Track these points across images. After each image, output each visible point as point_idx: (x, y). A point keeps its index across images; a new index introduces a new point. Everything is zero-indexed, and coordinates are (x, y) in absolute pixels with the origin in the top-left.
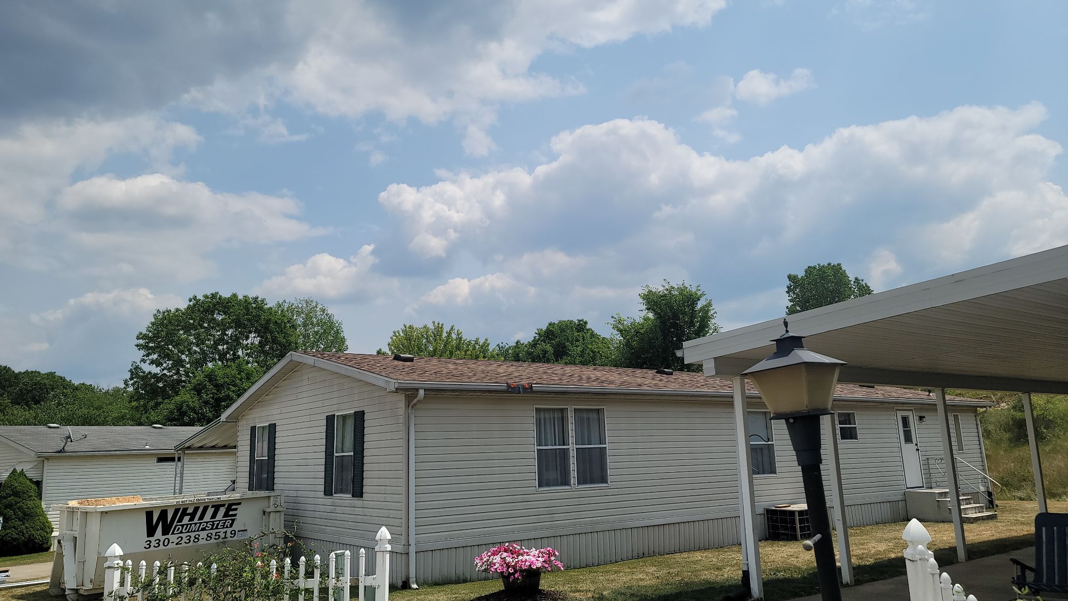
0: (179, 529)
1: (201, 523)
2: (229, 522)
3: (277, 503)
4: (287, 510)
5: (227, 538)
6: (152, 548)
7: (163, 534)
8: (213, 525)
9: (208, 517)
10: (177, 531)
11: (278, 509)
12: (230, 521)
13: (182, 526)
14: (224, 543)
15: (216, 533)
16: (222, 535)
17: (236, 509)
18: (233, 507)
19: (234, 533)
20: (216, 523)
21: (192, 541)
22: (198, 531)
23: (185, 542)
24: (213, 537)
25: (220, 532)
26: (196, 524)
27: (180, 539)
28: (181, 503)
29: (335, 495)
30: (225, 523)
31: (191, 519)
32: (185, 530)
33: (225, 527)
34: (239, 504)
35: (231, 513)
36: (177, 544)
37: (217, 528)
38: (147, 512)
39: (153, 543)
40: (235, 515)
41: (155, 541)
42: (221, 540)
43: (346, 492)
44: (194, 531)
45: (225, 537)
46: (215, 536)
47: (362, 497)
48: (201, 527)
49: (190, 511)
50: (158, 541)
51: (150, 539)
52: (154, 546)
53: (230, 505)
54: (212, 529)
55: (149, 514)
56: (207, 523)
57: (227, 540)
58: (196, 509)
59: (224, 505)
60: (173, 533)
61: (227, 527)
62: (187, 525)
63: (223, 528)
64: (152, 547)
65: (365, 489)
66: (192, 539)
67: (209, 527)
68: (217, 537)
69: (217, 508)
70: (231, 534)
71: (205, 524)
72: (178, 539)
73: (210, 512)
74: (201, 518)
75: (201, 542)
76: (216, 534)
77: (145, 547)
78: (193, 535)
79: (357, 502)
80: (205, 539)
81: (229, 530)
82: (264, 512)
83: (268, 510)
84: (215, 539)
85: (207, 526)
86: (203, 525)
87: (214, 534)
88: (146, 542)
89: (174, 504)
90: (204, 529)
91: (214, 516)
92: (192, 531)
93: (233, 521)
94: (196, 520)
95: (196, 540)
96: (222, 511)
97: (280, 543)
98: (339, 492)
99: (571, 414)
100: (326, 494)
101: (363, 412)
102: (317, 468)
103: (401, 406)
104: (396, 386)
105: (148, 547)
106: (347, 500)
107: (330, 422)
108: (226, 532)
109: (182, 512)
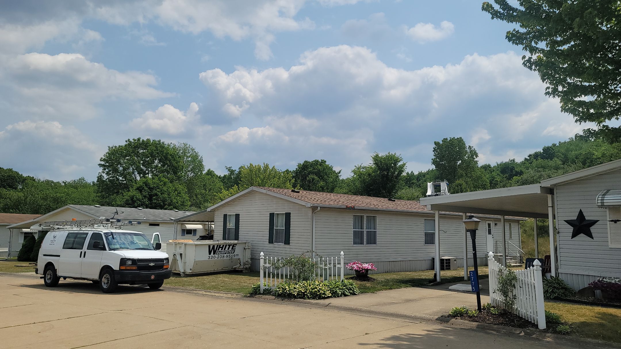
1: (225, 251)
3: (248, 245)
4: (252, 249)
7: (213, 254)
8: (228, 252)
9: (226, 249)
10: (218, 253)
11: (249, 248)
13: (219, 251)
16: (231, 256)
17: (235, 247)
18: (234, 246)
19: (234, 256)
20: (229, 251)
23: (220, 258)
28: (219, 243)
29: (275, 243)
30: (232, 252)
31: (222, 250)
32: (220, 253)
34: (236, 245)
35: (234, 248)
36: (217, 258)
37: (229, 253)
39: (211, 257)
40: (235, 249)
42: (231, 258)
43: (282, 242)
47: (289, 244)
49: (221, 246)
51: (210, 255)
53: (234, 245)
54: (228, 253)
55: (209, 246)
56: (226, 251)
58: (223, 246)
59: (231, 245)
60: (216, 254)
61: (232, 253)
62: (221, 251)
65: (290, 241)
66: (222, 257)
68: (229, 257)
69: (229, 246)
72: (218, 256)
73: (227, 247)
74: (225, 249)
75: (225, 258)
76: (229, 255)
78: (222, 255)
79: (287, 246)
81: (233, 254)
82: (244, 248)
83: (246, 248)
89: (217, 243)
90: (225, 253)
91: (228, 249)
93: (234, 251)
94: (223, 250)
96: (231, 247)
97: (250, 261)
98: (277, 242)
99: (365, 218)
100: (269, 243)
101: (290, 213)
102: (264, 233)
103: (310, 211)
104: (311, 205)
105: (209, 258)
106: (282, 245)
107: (272, 215)
108: (232, 255)
109: (219, 246)
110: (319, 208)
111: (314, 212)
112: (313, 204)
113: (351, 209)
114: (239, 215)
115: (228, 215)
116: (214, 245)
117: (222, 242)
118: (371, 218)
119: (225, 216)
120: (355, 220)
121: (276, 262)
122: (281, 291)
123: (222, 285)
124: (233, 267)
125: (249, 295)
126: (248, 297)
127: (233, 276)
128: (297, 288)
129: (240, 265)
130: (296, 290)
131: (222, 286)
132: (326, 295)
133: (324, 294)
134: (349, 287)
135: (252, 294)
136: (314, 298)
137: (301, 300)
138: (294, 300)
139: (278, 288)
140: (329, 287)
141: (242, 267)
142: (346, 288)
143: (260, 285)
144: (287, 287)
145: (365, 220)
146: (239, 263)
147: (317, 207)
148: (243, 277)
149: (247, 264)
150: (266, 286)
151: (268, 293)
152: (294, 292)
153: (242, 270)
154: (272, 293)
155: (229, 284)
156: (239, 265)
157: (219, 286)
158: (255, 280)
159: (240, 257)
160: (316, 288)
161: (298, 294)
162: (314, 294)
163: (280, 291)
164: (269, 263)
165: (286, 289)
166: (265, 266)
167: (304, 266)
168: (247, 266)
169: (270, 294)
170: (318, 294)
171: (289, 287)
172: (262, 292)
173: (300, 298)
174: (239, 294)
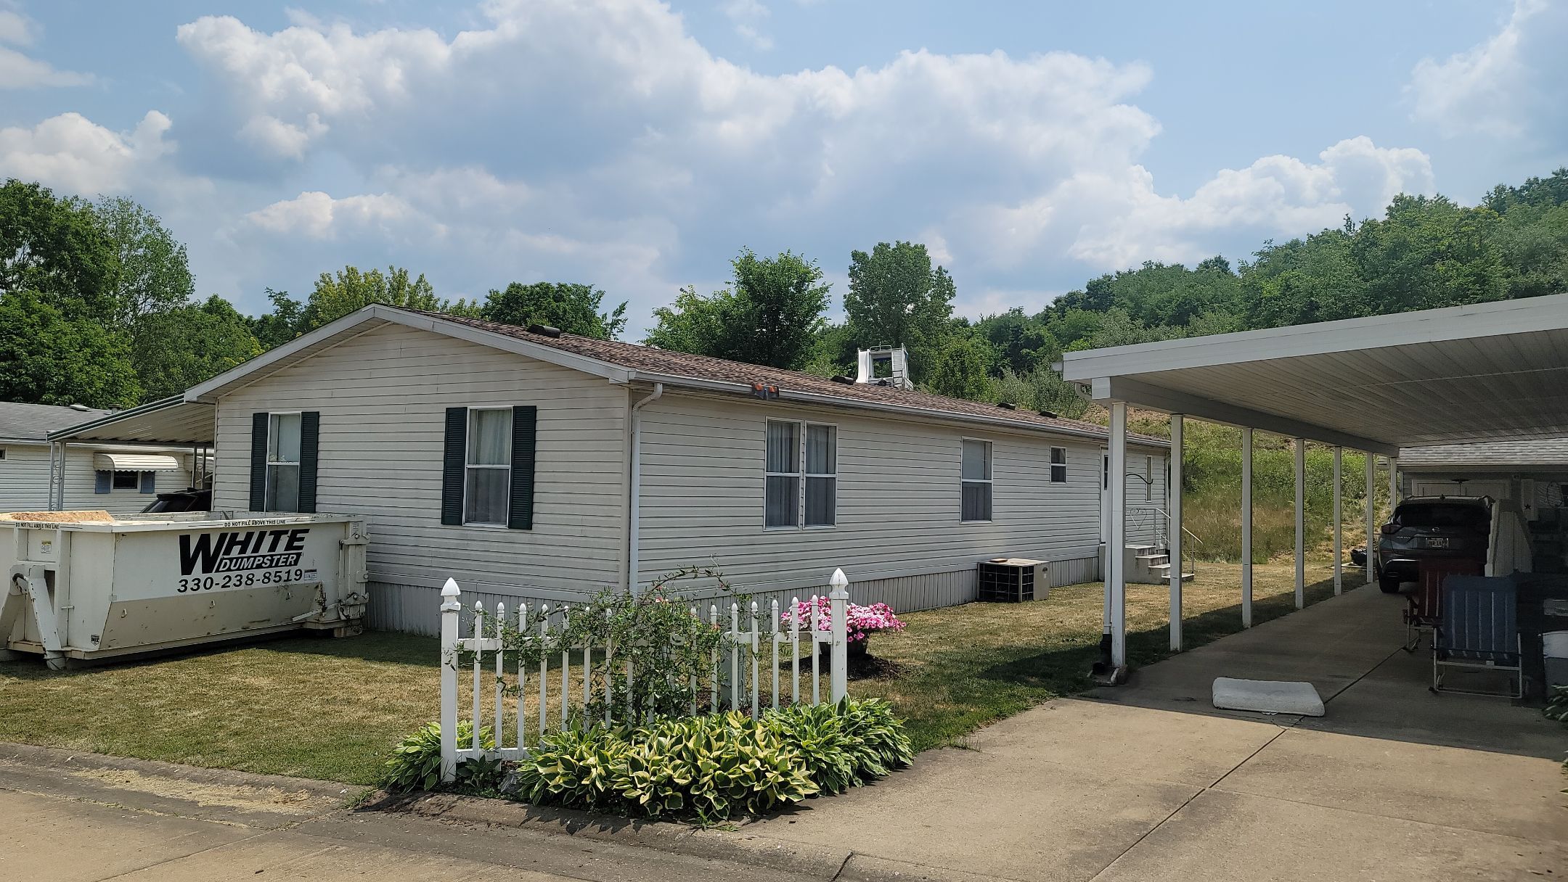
0: (226, 563)
1: (255, 557)
2: (293, 558)
3: (357, 533)
4: (370, 545)
5: (291, 580)
6: (189, 592)
7: (205, 571)
8: (272, 561)
9: (264, 549)
10: (224, 567)
11: (360, 541)
12: (295, 556)
13: (231, 560)
14: (286, 587)
15: (277, 572)
16: (284, 576)
17: (302, 539)
18: (299, 536)
19: (299, 574)
20: (276, 558)
21: (244, 583)
22: (252, 568)
23: (235, 585)
24: (272, 578)
25: (281, 572)
26: (249, 558)
27: (227, 579)
28: (231, 526)
29: (467, 524)
30: (287, 559)
31: (243, 551)
32: (235, 566)
33: (288, 564)
34: (306, 531)
35: (296, 544)
36: (223, 586)
37: (277, 565)
38: (181, 537)
39: (191, 584)
40: (301, 548)
41: (193, 581)
42: (282, 583)
43: (498, 521)
44: (247, 569)
45: (288, 580)
46: (275, 576)
47: (531, 529)
48: (256, 563)
49: (241, 538)
50: (196, 582)
51: (185, 577)
52: (192, 589)
53: (295, 532)
54: (270, 566)
55: (185, 540)
56: (264, 557)
57: (290, 583)
58: (249, 536)
59: (286, 532)
60: (217, 571)
61: (290, 565)
62: (237, 559)
63: (286, 565)
64: (189, 589)
65: (535, 518)
66: (244, 580)
67: (266, 564)
68: (277, 579)
69: (277, 535)
70: (296, 574)
71: (261, 559)
72: (224, 579)
73: (268, 540)
74: (256, 549)
75: (257, 585)
76: (276, 574)
77: (179, 590)
78: (245, 573)
79: (519, 535)
80: (261, 580)
81: (293, 569)
82: (341, 545)
83: (346, 542)
84: (274, 581)
85: (263, 562)
86: (259, 560)
87: (273, 574)
88: (180, 582)
89: (222, 526)
90: (259, 566)
91: (273, 548)
92: (243, 569)
93: (299, 555)
94: (249, 553)
95: (249, 582)
96: (284, 540)
97: (362, 591)
98: (475, 520)
99: (804, 431)
100: (443, 522)
101: (534, 409)
102: (423, 484)
103: (621, 404)
104: (632, 376)
105: (183, 589)
106: (497, 531)
107: (455, 419)
108: (289, 572)
109: (229, 539)
110: (660, 388)
111: (639, 404)
112: (637, 372)
113: (765, 399)
114: (319, 416)
115: (272, 415)
116: (209, 535)
117: (245, 520)
118: (819, 433)
119: (260, 421)
120: (770, 442)
121: (523, 627)
122: (559, 780)
123: (235, 726)
124: (295, 619)
125: (380, 795)
126: (378, 808)
127: (294, 657)
128: (648, 761)
129: (324, 609)
130: (641, 774)
131: (236, 734)
132: (793, 791)
133: (784, 787)
134: (879, 736)
135: (395, 788)
136: (736, 812)
137: (677, 833)
138: (637, 828)
139: (543, 764)
140: (799, 746)
141: (330, 616)
142: (869, 742)
143: (438, 741)
144: (592, 760)
145: (803, 440)
146: (320, 604)
147: (653, 384)
148: (337, 662)
149: (352, 605)
150: (469, 743)
151: (484, 784)
152: (635, 788)
153: (332, 630)
154: (504, 786)
155: (274, 714)
156: (320, 611)
157: (221, 734)
158: (391, 679)
159: (323, 577)
160: (743, 759)
161: (655, 799)
162: (739, 788)
163: (552, 776)
164: (488, 633)
165: (586, 771)
166: (469, 644)
167: (661, 640)
168: (352, 613)
169: (498, 791)
170: (755, 789)
171: (604, 760)
172: (449, 774)
173: (669, 817)
174: (329, 785)
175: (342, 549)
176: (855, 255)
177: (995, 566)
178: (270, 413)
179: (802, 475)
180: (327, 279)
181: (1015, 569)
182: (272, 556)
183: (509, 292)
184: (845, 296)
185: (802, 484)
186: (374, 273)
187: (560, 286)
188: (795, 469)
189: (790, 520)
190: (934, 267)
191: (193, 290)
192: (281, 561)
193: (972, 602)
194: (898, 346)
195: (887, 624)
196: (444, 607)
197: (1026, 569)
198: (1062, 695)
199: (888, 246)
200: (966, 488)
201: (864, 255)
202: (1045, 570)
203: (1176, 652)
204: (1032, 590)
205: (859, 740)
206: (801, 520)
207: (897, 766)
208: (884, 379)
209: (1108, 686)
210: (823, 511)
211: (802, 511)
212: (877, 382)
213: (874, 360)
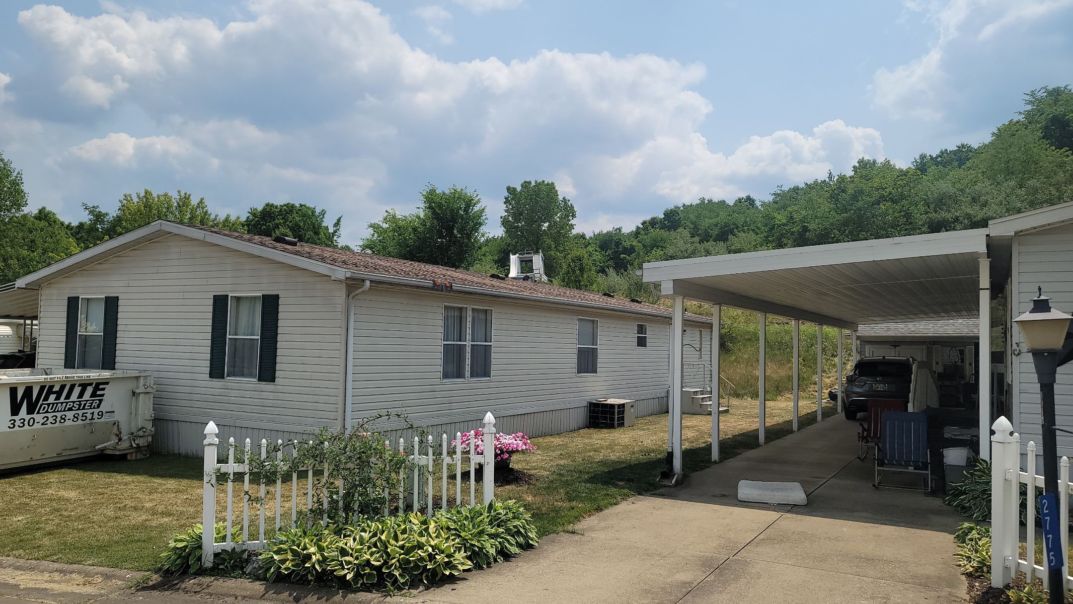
0: (45, 407)
1: (67, 403)
2: (96, 403)
3: (147, 384)
4: (157, 392)
5: (94, 419)
6: (16, 428)
7: (28, 413)
8: (80, 405)
9: (74, 397)
10: (43, 410)
11: (149, 390)
12: (98, 402)
13: (49, 405)
14: (91, 424)
15: (83, 413)
16: (89, 416)
17: (103, 389)
18: (101, 387)
19: (101, 415)
20: (83, 403)
21: (58, 421)
22: (64, 411)
23: (51, 423)
24: (80, 418)
25: (87, 413)
26: (62, 403)
27: (46, 419)
28: (49, 380)
29: (228, 378)
30: (92, 403)
31: (58, 398)
32: (51, 409)
33: (92, 407)
34: (107, 383)
35: (99, 393)
36: (43, 424)
37: (84, 408)
38: (11, 388)
39: (18, 423)
40: (103, 395)
41: (20, 420)
42: (88, 421)
43: (250, 375)
44: (61, 411)
45: (92, 419)
46: (82, 416)
47: (274, 382)
48: (68, 406)
49: (56, 389)
50: (22, 421)
51: (14, 417)
52: (19, 426)
53: (98, 384)
54: (79, 409)
55: (13, 391)
56: (74, 402)
57: (94, 421)
58: (63, 387)
59: (91, 384)
60: (38, 413)
61: (94, 408)
62: (53, 404)
63: (91, 408)
64: (16, 426)
65: (278, 374)
66: (58, 420)
67: (75, 407)
68: (84, 418)
69: (84, 386)
70: (98, 415)
71: (72, 404)
72: (43, 419)
73: (77, 390)
74: (68, 397)
75: (68, 423)
76: (83, 415)
77: (9, 427)
78: (59, 415)
79: (265, 386)
80: (71, 420)
81: (96, 411)
82: (134, 393)
83: (137, 391)
84: (82, 420)
85: (73, 406)
86: (70, 405)
87: (81, 415)
88: (10, 421)
89: (42, 381)
90: (70, 409)
91: (81, 395)
92: (58, 411)
93: (101, 401)
94: (62, 399)
95: (62, 421)
96: (89, 390)
97: (149, 426)
98: (234, 375)
99: (470, 313)
100: (211, 377)
101: (277, 297)
102: (196, 349)
104: (348, 275)
105: (12, 426)
106: (250, 382)
107: (220, 303)
108: (93, 413)
109: (47, 390)
110: (368, 283)
111: (354, 294)
112: (352, 272)
113: (442, 291)
114: (118, 300)
115: (82, 298)
116: (32, 386)
117: (61, 375)
118: (480, 314)
119: (73, 303)
120: (446, 319)
121: (264, 455)
122: (289, 564)
123: (49, 528)
124: (97, 447)
125: (156, 578)
126: (154, 588)
127: (95, 475)
128: (352, 550)
129: (120, 440)
130: (348, 558)
131: (50, 534)
132: (454, 567)
133: (449, 565)
134: (515, 527)
135: (168, 573)
136: (414, 584)
137: (372, 600)
138: (344, 597)
139: (277, 553)
140: (459, 536)
141: (125, 445)
142: (508, 531)
143: (201, 538)
144: (313, 550)
145: (469, 319)
146: (117, 435)
147: (363, 280)
148: (128, 478)
149: (140, 437)
150: (224, 539)
151: (234, 568)
152: (343, 568)
153: (126, 454)
154: (248, 569)
155: (78, 518)
156: (117, 441)
157: (38, 534)
158: (169, 491)
159: (120, 416)
160: (420, 546)
161: (358, 576)
162: (417, 567)
163: (283, 561)
164: (239, 461)
165: (308, 557)
166: (224, 468)
167: (363, 463)
168: (142, 442)
169: (244, 573)
170: (428, 567)
171: (321, 549)
172: (208, 561)
173: (367, 588)
174: (117, 572)
175: (134, 396)
176: (508, 189)
177: (599, 404)
178: (81, 297)
179: (468, 343)
180: (129, 198)
181: (612, 406)
182: (80, 402)
183: (264, 209)
184: (501, 217)
185: (468, 349)
186: (166, 195)
187: (301, 206)
188: (464, 339)
189: (460, 375)
190: (561, 198)
191: (27, 204)
192: (87, 406)
193: (584, 428)
194: (537, 252)
195: (524, 447)
196: (206, 442)
197: (619, 406)
198: (640, 494)
199: (530, 183)
200: (580, 351)
201: (514, 189)
202: (632, 406)
203: (715, 462)
204: (624, 420)
205: (501, 530)
206: (468, 374)
207: (527, 547)
208: (528, 274)
209: (670, 486)
210: (482, 368)
211: (468, 368)
212: (523, 277)
213: (521, 261)
